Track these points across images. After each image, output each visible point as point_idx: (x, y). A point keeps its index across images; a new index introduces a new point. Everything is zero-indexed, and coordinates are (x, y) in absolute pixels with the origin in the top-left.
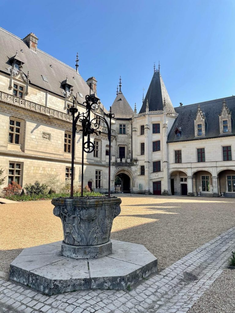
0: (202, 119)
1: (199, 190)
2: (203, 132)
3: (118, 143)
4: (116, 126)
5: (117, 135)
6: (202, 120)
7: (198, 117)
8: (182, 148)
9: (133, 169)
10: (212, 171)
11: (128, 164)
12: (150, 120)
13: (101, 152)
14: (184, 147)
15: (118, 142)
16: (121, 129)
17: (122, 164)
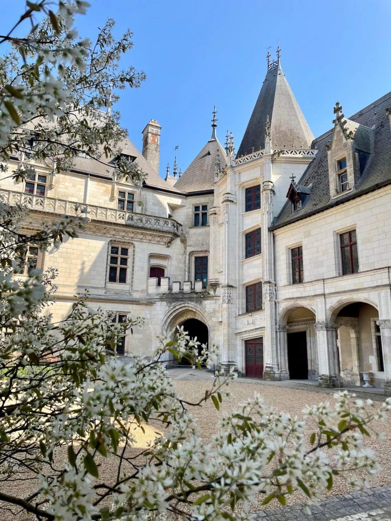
0: (344, 140)
1: (370, 367)
2: (351, 179)
3: (189, 249)
4: (186, 210)
5: (187, 229)
6: (346, 145)
7: (335, 138)
8: (303, 240)
9: (208, 306)
10: (377, 303)
11: (195, 296)
12: (237, 181)
13: (133, 270)
14: (308, 234)
15: (190, 246)
16: (197, 215)
17: (181, 297)
